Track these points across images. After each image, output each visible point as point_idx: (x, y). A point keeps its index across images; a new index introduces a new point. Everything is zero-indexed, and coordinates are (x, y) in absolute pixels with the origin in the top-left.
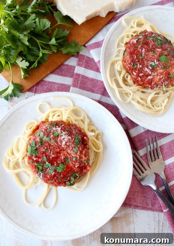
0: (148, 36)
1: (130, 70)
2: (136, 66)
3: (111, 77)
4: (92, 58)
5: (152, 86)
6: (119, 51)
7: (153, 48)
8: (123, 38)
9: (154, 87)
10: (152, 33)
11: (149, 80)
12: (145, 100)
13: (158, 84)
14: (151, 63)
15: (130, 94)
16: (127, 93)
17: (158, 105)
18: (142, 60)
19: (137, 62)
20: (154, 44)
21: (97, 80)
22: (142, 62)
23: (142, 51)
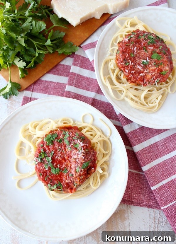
0: (140, 35)
1: (122, 67)
2: (128, 64)
3: (104, 75)
4: (87, 58)
5: (144, 83)
6: (113, 50)
7: (145, 46)
8: (117, 38)
9: (147, 84)
10: (144, 32)
11: (141, 77)
12: (138, 97)
13: (151, 81)
14: (143, 61)
15: (124, 91)
16: (121, 90)
17: (152, 102)
18: (134, 57)
19: (129, 59)
20: (145, 42)
21: (92, 79)
22: (134, 60)
23: (134, 49)
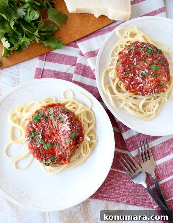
0: (140, 46)
1: (122, 78)
2: (128, 75)
3: (105, 84)
5: (143, 93)
6: (113, 60)
7: (144, 58)
8: (117, 47)
9: (145, 94)
10: (143, 44)
11: (140, 87)
12: (137, 105)
13: (149, 91)
14: (142, 72)
15: (123, 100)
16: (121, 99)
17: (149, 110)
18: (134, 69)
19: (129, 71)
20: (145, 54)
21: (93, 87)
22: (133, 71)
23: (134, 61)
